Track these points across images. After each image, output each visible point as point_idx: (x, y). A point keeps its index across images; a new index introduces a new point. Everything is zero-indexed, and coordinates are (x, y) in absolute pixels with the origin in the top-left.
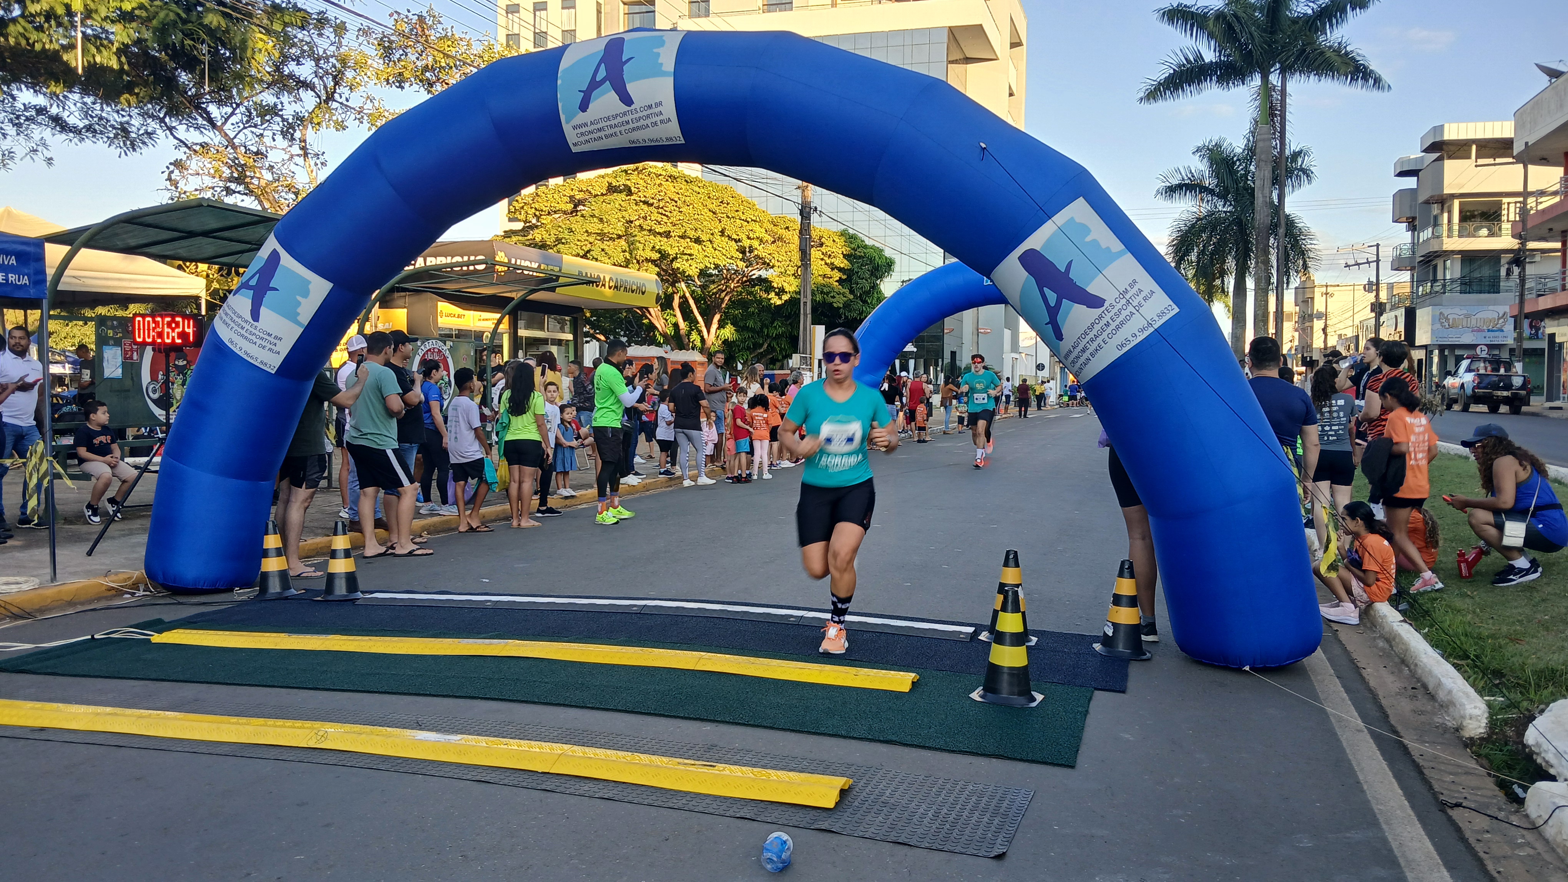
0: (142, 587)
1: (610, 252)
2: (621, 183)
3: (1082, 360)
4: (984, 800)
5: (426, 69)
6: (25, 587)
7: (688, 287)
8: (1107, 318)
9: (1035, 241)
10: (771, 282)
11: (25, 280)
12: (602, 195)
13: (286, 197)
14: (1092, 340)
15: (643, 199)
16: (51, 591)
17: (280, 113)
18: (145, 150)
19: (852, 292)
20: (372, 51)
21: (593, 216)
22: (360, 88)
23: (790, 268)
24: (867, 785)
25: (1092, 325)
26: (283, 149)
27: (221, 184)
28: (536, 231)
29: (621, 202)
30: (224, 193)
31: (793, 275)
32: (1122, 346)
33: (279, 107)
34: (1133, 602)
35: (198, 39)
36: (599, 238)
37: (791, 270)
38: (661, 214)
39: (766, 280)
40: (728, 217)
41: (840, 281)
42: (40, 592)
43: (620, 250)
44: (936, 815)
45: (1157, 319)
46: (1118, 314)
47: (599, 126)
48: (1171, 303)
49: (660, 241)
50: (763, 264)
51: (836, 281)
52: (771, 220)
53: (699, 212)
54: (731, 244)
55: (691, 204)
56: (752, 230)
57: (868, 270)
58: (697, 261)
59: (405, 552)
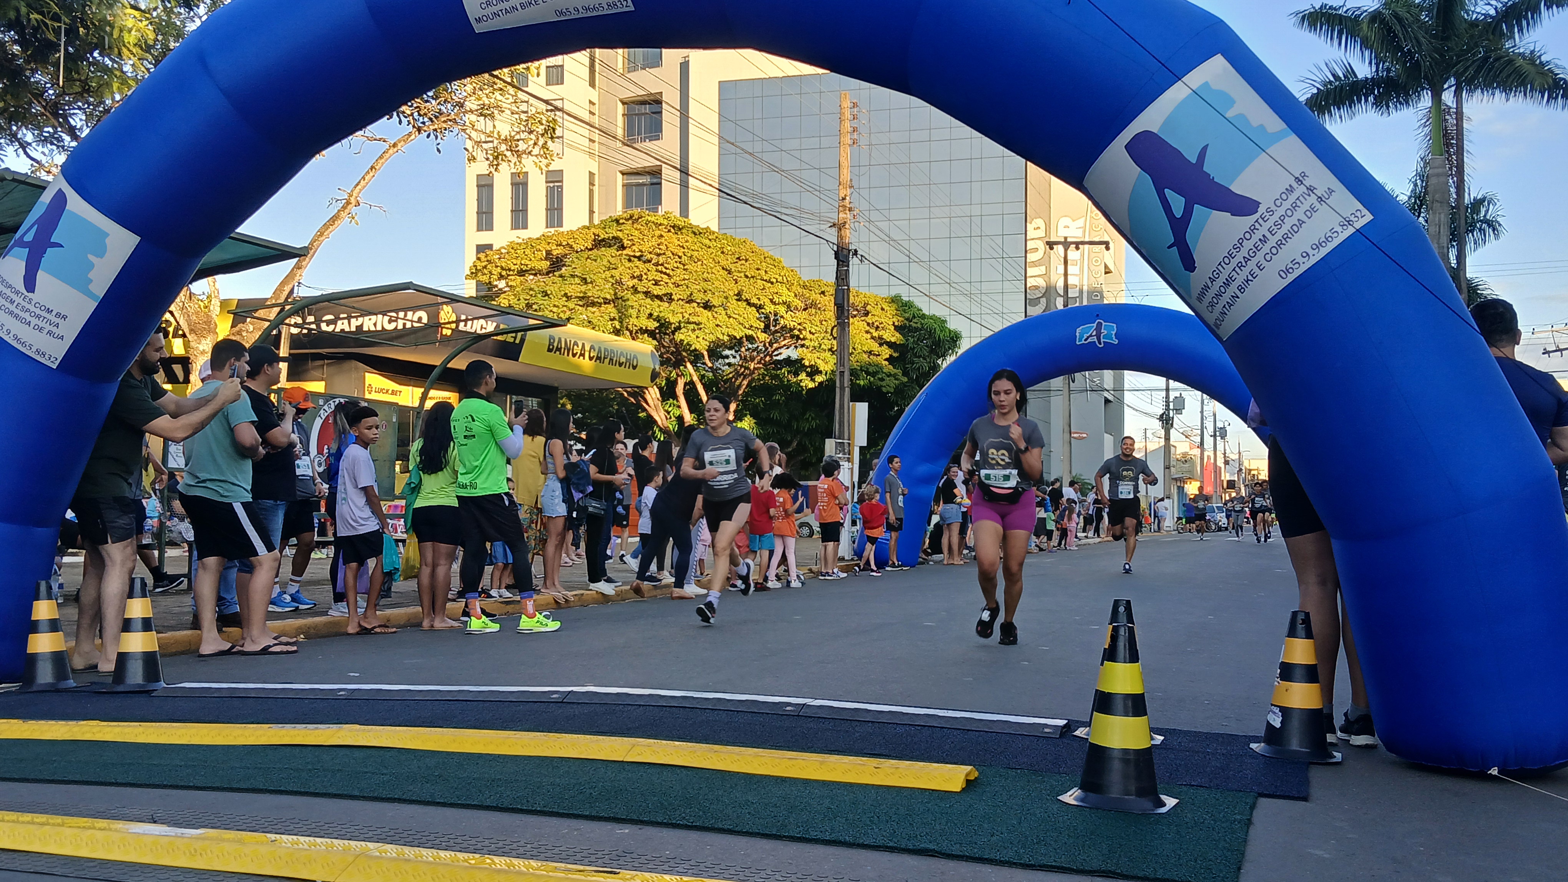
1: (594, 321)
2: (611, 235)
10: (802, 362)
12: (587, 249)
15: (638, 254)
19: (905, 373)
21: (574, 275)
28: (502, 296)
29: (610, 258)
31: (830, 350)
36: (581, 303)
37: (826, 343)
38: (661, 272)
41: (890, 360)
43: (607, 318)
49: (659, 306)
50: (792, 337)
51: (885, 360)
52: (802, 283)
53: (709, 270)
54: (750, 310)
55: (699, 260)
56: (777, 293)
57: (927, 346)
58: (706, 331)
59: (259, 648)
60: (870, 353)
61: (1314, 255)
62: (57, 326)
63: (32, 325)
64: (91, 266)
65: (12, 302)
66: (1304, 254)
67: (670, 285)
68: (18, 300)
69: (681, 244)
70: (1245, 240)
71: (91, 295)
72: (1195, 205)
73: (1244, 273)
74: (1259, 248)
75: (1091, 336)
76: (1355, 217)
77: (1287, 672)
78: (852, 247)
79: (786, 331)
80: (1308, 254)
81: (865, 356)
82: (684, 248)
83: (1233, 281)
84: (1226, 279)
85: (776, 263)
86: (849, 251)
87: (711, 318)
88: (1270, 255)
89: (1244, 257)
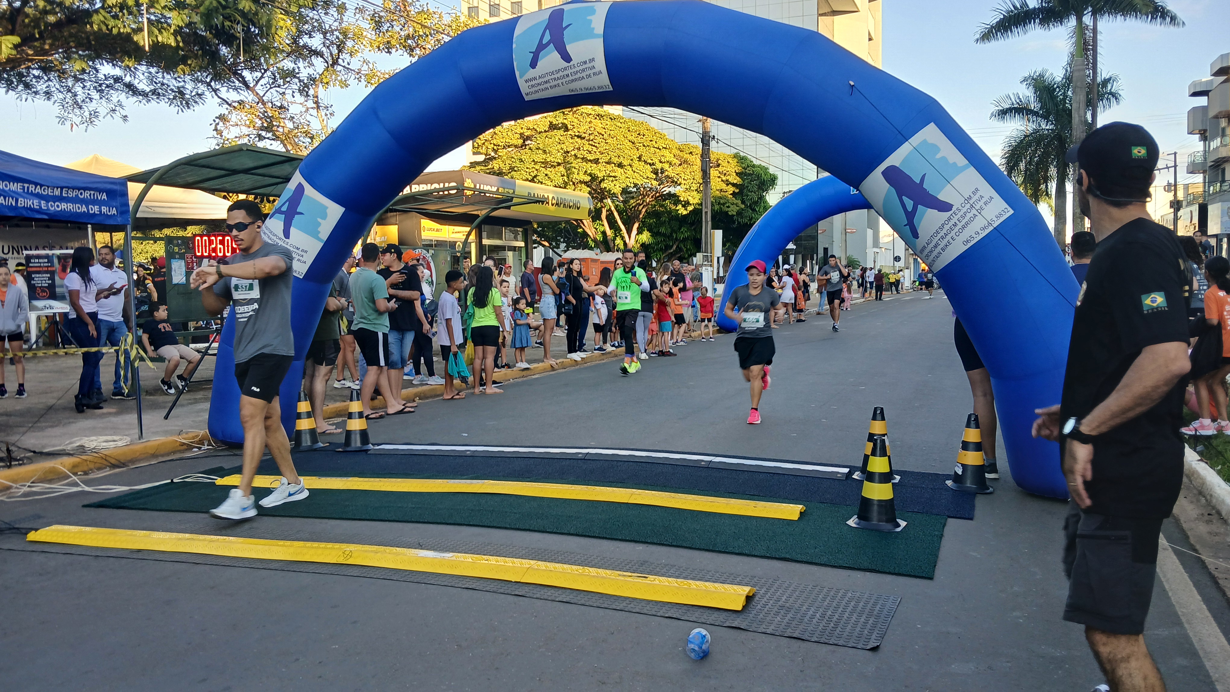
0: (206, 443)
1: (552, 177)
2: (560, 122)
3: (935, 253)
4: (861, 604)
5: (408, 37)
6: (120, 444)
7: (613, 202)
8: (955, 220)
9: (894, 159)
10: (678, 196)
11: (114, 211)
12: (545, 131)
13: (304, 141)
14: (942, 238)
15: (577, 134)
16: (139, 447)
17: (298, 75)
18: (197, 107)
19: (743, 202)
20: (366, 25)
21: (538, 149)
22: (358, 54)
23: (693, 185)
24: (766, 593)
25: (943, 225)
26: (301, 104)
27: (255, 132)
28: (495, 162)
29: (560, 137)
30: (257, 139)
31: (696, 190)
32: (967, 241)
33: (297, 71)
34: (978, 447)
35: (235, 21)
36: (543, 165)
37: (694, 187)
38: (592, 145)
39: (674, 195)
40: (644, 146)
41: (734, 194)
42: (131, 447)
43: (559, 174)
44: (823, 616)
45: (995, 219)
46: (963, 217)
47: (545, 79)
48: (1007, 206)
49: (591, 167)
51: (731, 194)
52: (678, 148)
53: (621, 143)
54: (647, 167)
55: (615, 136)
56: (663, 156)
57: (756, 185)
58: (620, 181)
60: (721, 191)
79: (669, 178)
81: (717, 192)
82: (605, 129)
85: (662, 136)
87: (623, 173)
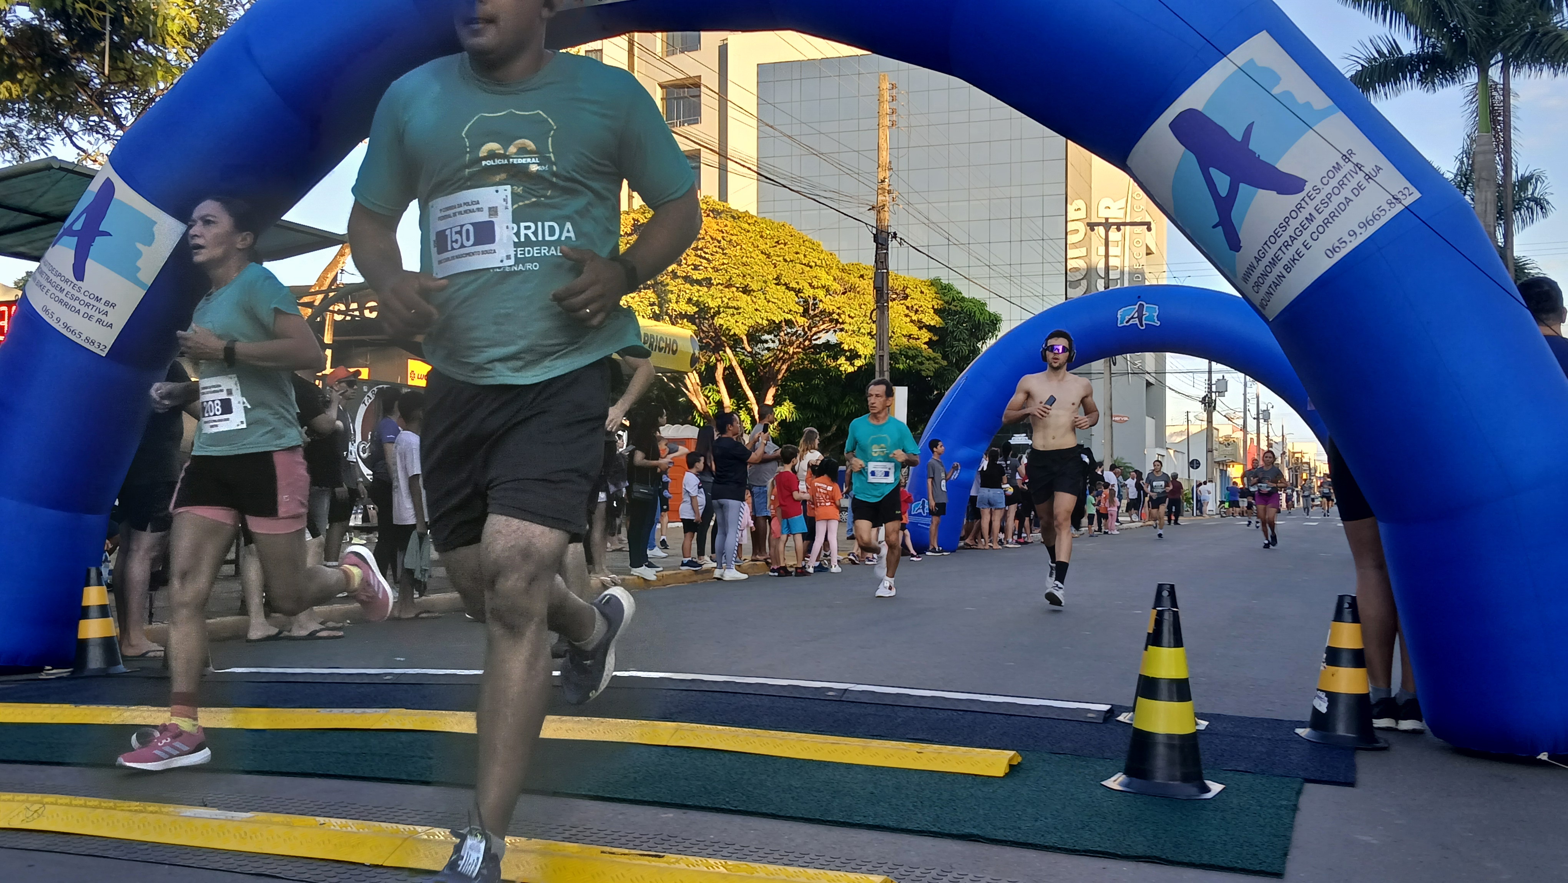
10: (842, 343)
19: (945, 357)
23: (865, 325)
31: (869, 334)
37: (866, 328)
39: (834, 346)
40: (785, 260)
41: (930, 343)
49: (698, 291)
50: (831, 321)
51: (925, 343)
52: (841, 267)
53: (749, 255)
54: (789, 294)
55: (738, 245)
56: (816, 277)
57: (966, 330)
58: (745, 315)
59: (304, 633)
60: (910, 336)
61: (1361, 234)
62: (106, 314)
63: (82, 313)
64: (139, 254)
65: (62, 290)
66: (1352, 233)
67: (709, 269)
68: (67, 288)
69: (720, 229)
70: (1291, 219)
71: (138, 283)
72: (1242, 185)
73: (1291, 252)
74: (1305, 227)
75: (1132, 318)
76: (1403, 194)
77: (1334, 657)
78: (891, 230)
79: (826, 315)
80: (1355, 233)
81: (905, 340)
82: (723, 233)
83: (1279, 260)
84: (1272, 259)
85: (815, 247)
86: (889, 234)
87: (750, 302)
88: (1317, 233)
89: (1290, 236)
